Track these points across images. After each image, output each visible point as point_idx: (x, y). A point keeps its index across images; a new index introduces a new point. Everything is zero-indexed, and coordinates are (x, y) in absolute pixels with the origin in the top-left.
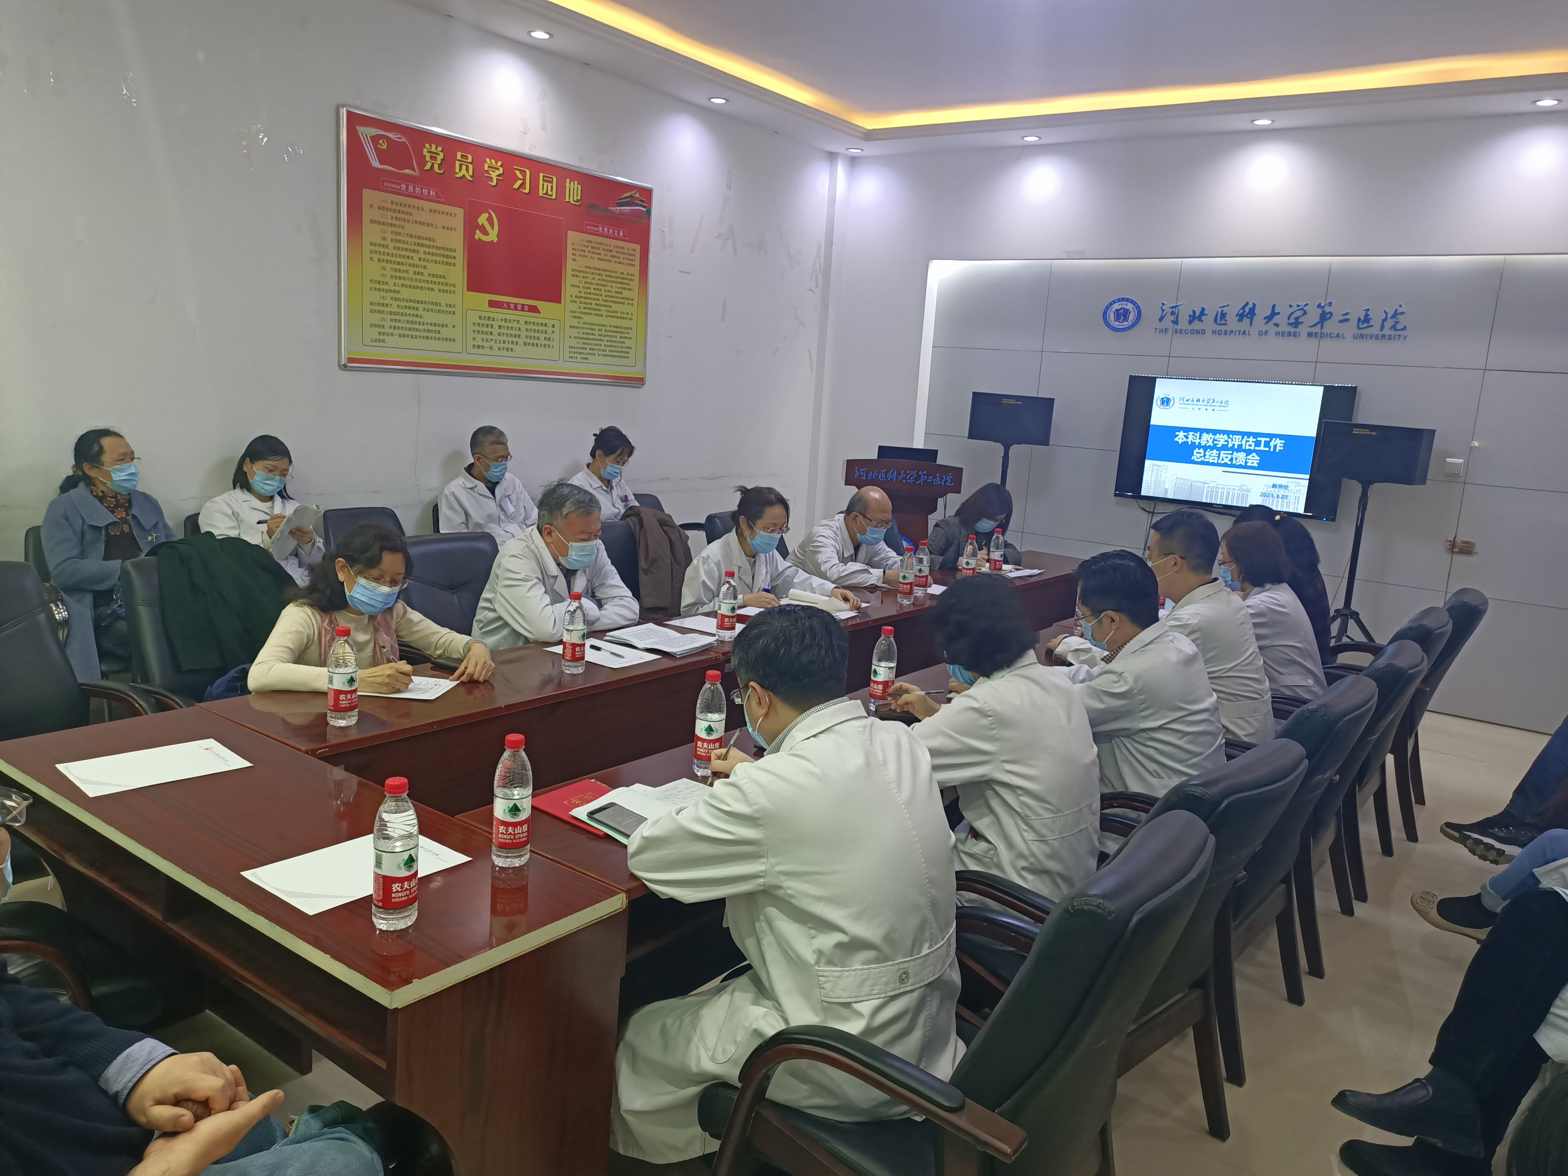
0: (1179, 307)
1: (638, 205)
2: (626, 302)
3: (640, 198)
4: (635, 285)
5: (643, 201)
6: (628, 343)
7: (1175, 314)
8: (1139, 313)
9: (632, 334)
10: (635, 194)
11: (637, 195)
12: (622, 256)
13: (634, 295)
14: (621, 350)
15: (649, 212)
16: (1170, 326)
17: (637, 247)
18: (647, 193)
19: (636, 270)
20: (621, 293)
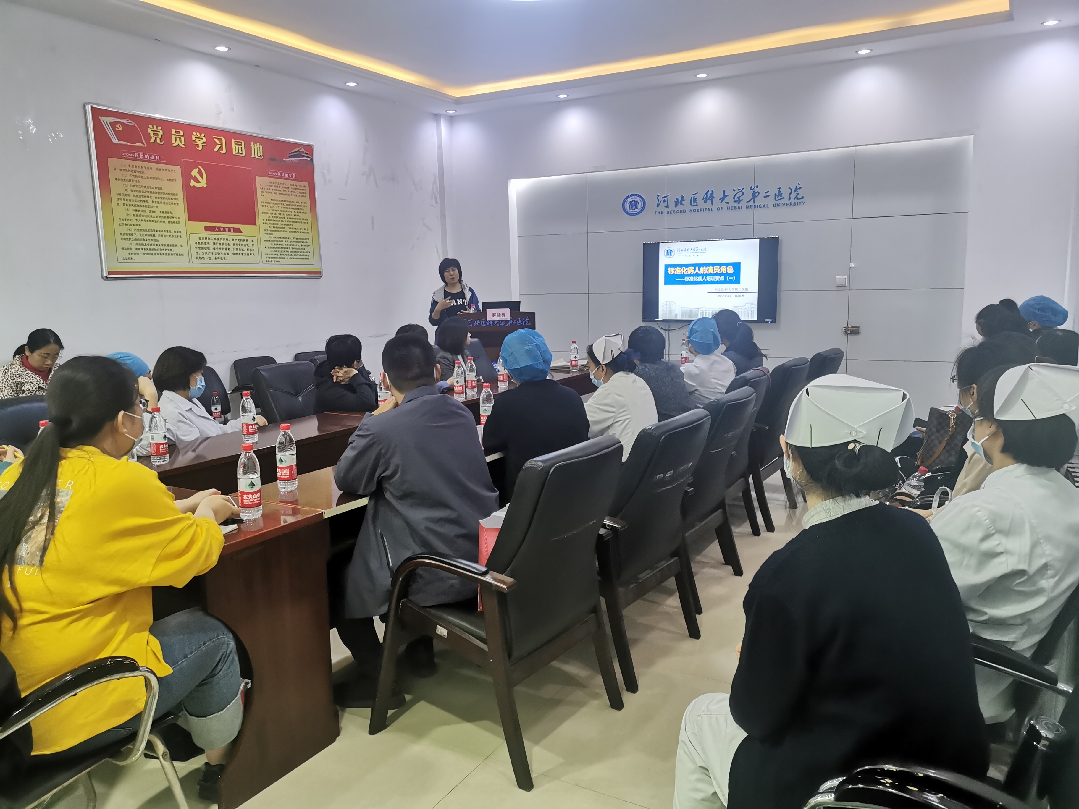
0: (668, 197)
1: (304, 156)
2: (303, 221)
3: (305, 152)
4: (307, 210)
5: (307, 154)
6: (307, 249)
7: (666, 201)
8: (644, 202)
9: (309, 242)
10: (300, 149)
11: (303, 150)
12: (296, 191)
13: (308, 216)
14: (303, 254)
15: (312, 160)
16: (664, 210)
17: (307, 184)
18: (309, 149)
19: (307, 200)
20: (299, 216)
